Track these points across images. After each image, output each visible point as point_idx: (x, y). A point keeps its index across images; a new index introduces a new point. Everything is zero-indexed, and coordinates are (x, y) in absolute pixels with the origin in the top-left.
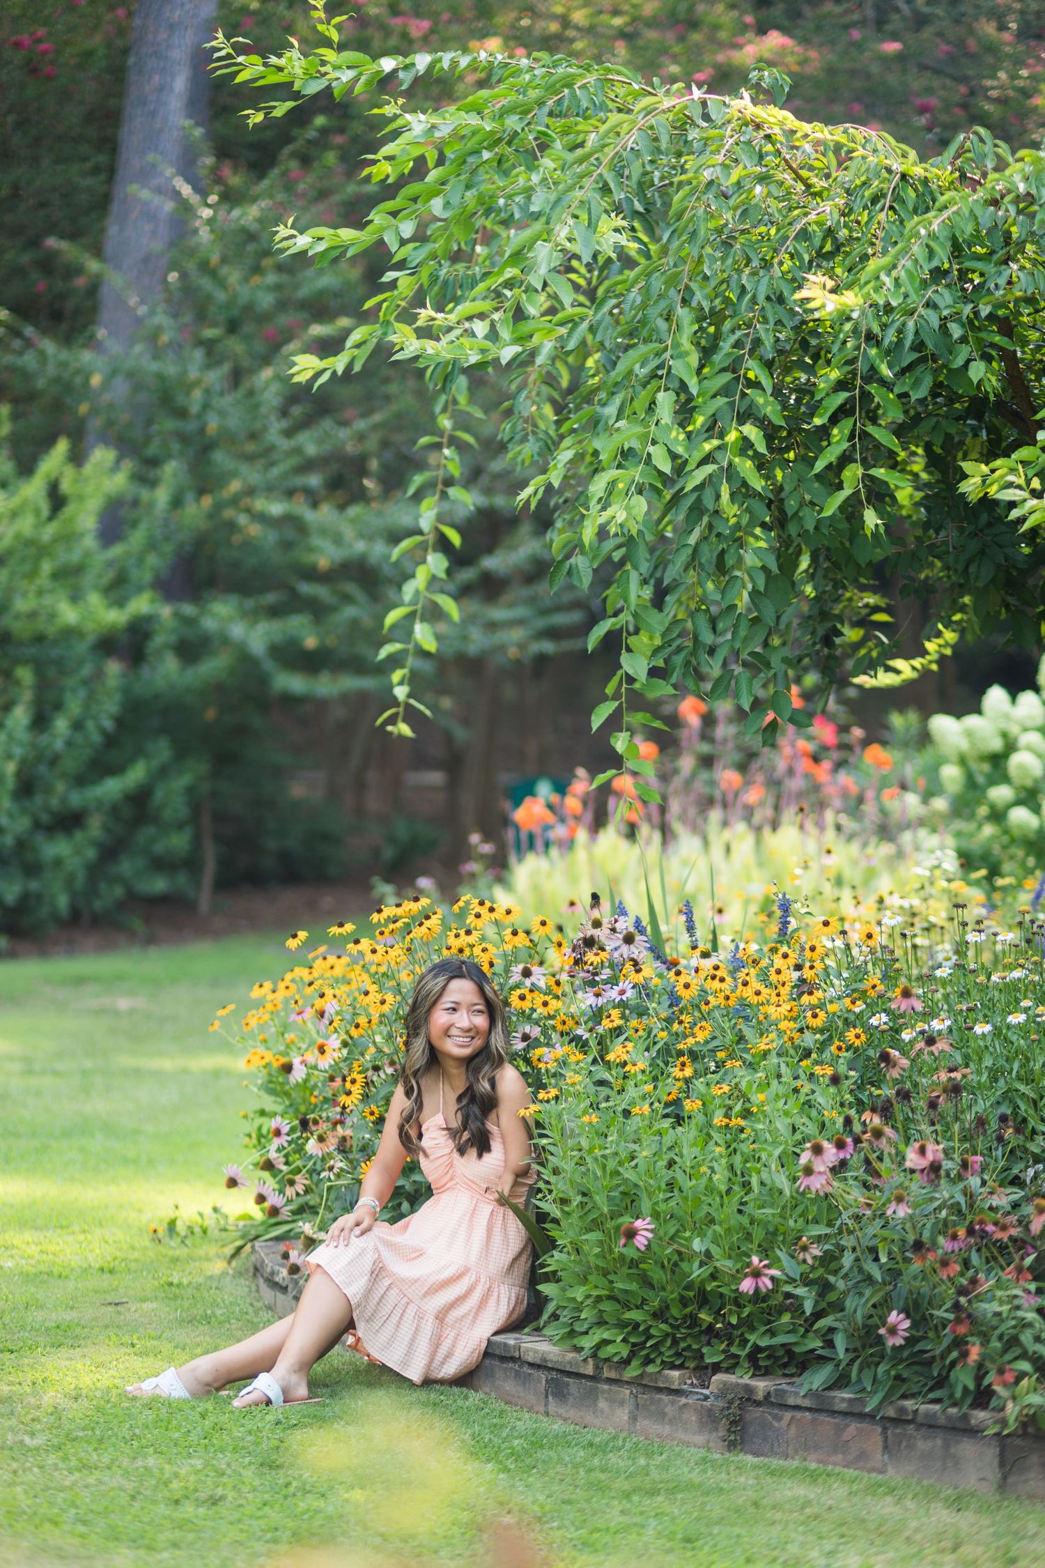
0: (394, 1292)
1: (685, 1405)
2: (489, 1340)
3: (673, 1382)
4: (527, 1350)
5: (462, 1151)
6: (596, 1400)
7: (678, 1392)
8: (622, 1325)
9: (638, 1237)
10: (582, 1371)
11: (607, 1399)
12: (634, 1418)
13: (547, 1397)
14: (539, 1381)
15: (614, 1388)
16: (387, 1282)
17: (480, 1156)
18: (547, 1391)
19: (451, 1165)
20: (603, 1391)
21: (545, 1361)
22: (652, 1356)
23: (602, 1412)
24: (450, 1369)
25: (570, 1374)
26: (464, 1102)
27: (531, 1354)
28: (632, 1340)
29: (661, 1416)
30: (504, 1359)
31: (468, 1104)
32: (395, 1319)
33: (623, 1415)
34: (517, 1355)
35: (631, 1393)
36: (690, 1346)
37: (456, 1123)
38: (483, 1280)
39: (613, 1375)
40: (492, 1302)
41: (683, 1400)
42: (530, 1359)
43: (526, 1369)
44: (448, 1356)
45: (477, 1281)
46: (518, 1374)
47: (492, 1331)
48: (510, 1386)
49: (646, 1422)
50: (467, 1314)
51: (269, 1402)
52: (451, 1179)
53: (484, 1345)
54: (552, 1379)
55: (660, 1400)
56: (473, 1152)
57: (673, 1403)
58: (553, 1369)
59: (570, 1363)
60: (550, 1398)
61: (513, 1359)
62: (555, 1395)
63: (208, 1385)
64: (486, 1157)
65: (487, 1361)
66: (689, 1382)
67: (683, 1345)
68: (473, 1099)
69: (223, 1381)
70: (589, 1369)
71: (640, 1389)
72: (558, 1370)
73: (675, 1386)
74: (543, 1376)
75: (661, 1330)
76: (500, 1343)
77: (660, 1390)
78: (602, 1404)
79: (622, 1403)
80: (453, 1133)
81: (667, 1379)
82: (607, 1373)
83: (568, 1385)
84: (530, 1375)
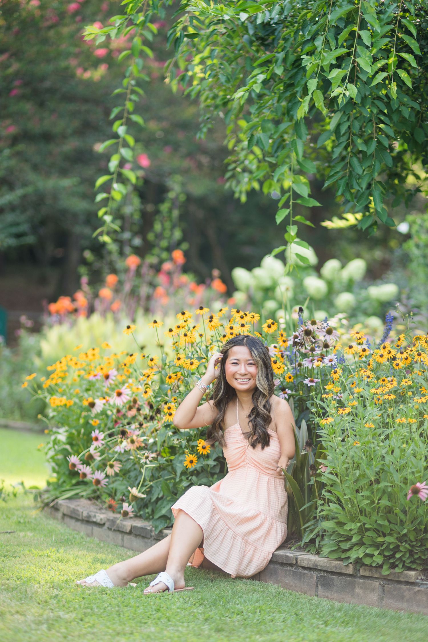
0: (221, 523)
1: (418, 591)
2: (273, 554)
3: (411, 578)
4: (303, 560)
5: (254, 445)
6: (353, 588)
7: (413, 584)
8: (377, 546)
9: (421, 493)
10: (344, 571)
11: (361, 588)
12: (381, 599)
13: (317, 586)
14: (312, 577)
15: (366, 581)
16: (217, 517)
17: (263, 448)
18: (317, 583)
19: (245, 453)
20: (359, 583)
21: (316, 565)
22: (397, 563)
23: (358, 595)
24: (251, 571)
25: (333, 573)
26: (253, 417)
27: (306, 562)
28: (386, 554)
29: (402, 598)
30: (283, 564)
31: (255, 418)
32: (221, 538)
33: (374, 597)
34: (294, 562)
35: (380, 584)
36: (420, 557)
37: (249, 429)
38: (268, 519)
39: (367, 574)
40: (273, 532)
41: (417, 588)
42: (305, 565)
43: (300, 570)
44: (250, 562)
45: (266, 519)
46: (295, 574)
47: (275, 549)
48: (289, 580)
49: (390, 601)
50: (261, 538)
51: (168, 589)
52: (243, 461)
53: (271, 556)
54: (321, 576)
55: (400, 588)
56: (260, 446)
57: (409, 590)
58: (321, 570)
59: (335, 567)
60: (320, 587)
61: (291, 565)
62: (323, 585)
63: (124, 579)
64: (266, 449)
65: (272, 566)
66: (420, 578)
67: (416, 556)
68: (258, 414)
69: (132, 577)
70: (350, 570)
71: (385, 582)
72: (324, 571)
73: (413, 580)
74: (315, 574)
75: (406, 548)
76: (283, 556)
77: (400, 582)
78: (358, 590)
79: (373, 590)
80: (247, 435)
81: (406, 576)
82: (362, 573)
83: (333, 579)
84: (304, 574)
